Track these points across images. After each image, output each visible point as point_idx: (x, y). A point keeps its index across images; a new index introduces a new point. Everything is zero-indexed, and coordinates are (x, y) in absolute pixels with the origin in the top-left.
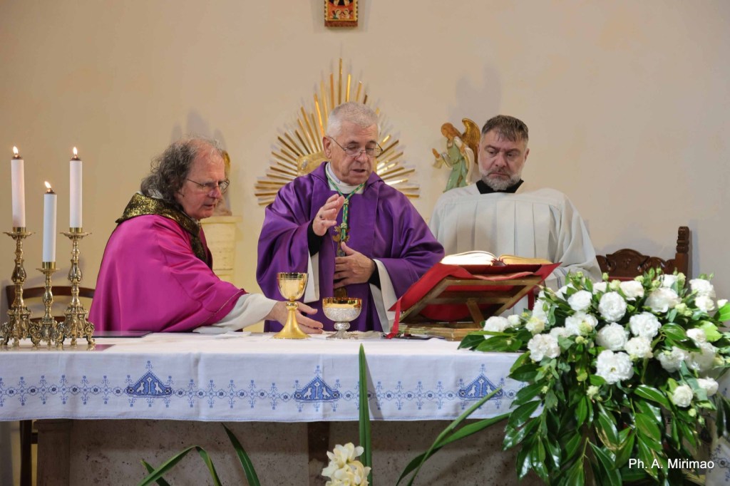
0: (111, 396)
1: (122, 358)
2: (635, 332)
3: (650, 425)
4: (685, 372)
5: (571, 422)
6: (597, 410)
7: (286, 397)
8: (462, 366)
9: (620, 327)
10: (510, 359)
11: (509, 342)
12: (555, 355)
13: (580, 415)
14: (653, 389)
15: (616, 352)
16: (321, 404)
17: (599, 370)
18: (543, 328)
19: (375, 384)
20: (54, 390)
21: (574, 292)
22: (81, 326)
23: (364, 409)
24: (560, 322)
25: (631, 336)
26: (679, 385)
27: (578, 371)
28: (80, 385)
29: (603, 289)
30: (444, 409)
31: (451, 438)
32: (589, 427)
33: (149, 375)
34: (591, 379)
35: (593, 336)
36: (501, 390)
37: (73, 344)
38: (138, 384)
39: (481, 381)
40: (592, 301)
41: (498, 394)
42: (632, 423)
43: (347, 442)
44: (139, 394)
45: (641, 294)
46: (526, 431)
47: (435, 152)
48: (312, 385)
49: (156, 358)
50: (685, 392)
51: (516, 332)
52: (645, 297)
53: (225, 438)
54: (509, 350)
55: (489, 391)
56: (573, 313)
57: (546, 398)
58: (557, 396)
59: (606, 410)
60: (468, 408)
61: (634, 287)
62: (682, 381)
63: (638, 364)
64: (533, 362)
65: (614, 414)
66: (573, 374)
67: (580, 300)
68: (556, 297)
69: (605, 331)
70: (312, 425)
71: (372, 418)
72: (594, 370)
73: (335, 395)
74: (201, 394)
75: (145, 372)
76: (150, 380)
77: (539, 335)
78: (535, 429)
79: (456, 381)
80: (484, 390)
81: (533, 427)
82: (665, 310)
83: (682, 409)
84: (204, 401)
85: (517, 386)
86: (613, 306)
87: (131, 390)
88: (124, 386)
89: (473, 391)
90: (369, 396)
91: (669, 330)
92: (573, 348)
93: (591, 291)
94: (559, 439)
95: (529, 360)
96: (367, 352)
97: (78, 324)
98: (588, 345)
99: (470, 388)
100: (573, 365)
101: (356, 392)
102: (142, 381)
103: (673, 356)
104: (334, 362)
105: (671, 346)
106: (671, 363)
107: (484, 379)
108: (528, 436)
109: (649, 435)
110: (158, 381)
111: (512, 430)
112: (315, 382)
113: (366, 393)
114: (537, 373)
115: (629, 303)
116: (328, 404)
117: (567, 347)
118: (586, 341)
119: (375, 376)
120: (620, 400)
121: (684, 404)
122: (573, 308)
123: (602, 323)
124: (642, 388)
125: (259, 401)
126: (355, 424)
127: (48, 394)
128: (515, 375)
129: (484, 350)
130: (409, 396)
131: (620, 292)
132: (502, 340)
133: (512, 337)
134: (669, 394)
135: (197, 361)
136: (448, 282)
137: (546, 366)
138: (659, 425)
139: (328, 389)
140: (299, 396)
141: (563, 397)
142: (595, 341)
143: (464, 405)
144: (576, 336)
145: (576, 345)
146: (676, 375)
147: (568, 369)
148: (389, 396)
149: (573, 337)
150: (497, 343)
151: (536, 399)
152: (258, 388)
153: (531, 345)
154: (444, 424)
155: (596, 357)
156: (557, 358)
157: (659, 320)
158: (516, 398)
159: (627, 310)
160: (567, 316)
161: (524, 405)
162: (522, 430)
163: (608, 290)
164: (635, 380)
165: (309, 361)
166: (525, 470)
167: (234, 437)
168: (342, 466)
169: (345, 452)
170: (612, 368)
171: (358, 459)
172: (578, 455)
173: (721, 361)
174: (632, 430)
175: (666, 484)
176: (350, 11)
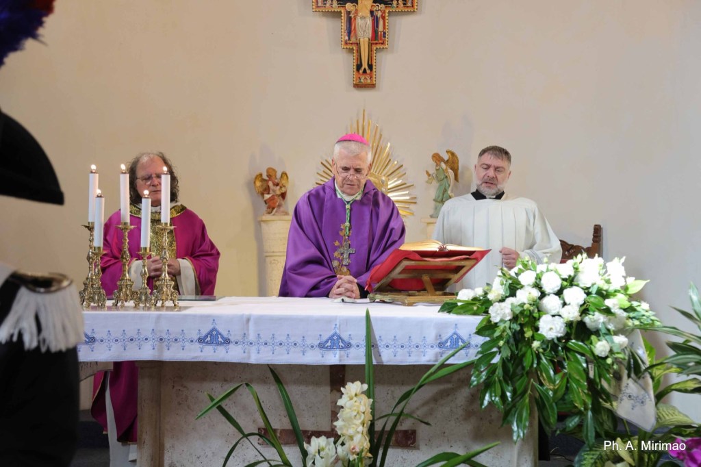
0: (187, 344)
1: (194, 316)
2: (567, 302)
3: (577, 369)
4: (604, 331)
5: (520, 367)
6: (539, 358)
7: (312, 347)
8: (442, 326)
9: (557, 297)
10: (476, 320)
11: (475, 308)
12: (508, 318)
13: (527, 362)
14: (580, 343)
15: (553, 316)
16: (338, 352)
17: (541, 329)
18: (500, 298)
19: (377, 337)
20: (146, 339)
21: (523, 271)
22: (169, 294)
23: (369, 356)
24: (513, 294)
25: (564, 304)
26: (599, 340)
27: (525, 329)
28: (165, 336)
29: (545, 270)
30: (427, 356)
31: (432, 378)
32: (534, 371)
33: (214, 329)
34: (535, 335)
35: (537, 304)
36: (469, 343)
37: (162, 306)
38: (206, 336)
39: (455, 337)
40: (536, 279)
41: (467, 346)
42: (565, 368)
43: (356, 380)
44: (207, 343)
45: (572, 274)
46: (487, 374)
47: (427, 173)
48: (331, 338)
49: (219, 317)
50: (604, 346)
51: (480, 300)
52: (575, 276)
53: (270, 375)
54: (475, 314)
55: (460, 343)
56: (522, 287)
57: (502, 349)
58: (510, 348)
59: (546, 359)
60: (445, 356)
61: (567, 269)
62: (602, 337)
63: (569, 324)
64: (492, 323)
65: (552, 361)
66: (522, 332)
67: (527, 278)
68: (509, 275)
69: (546, 301)
70: (332, 367)
71: (374, 362)
72: (537, 329)
73: (348, 346)
74: (251, 344)
75: (211, 327)
76: (214, 333)
77: (497, 303)
78: (493, 372)
79: (436, 336)
80: (457, 343)
81: (492, 370)
82: (589, 285)
83: (601, 358)
84: (253, 349)
85: (481, 340)
86: (551, 282)
87: (201, 340)
88: (196, 337)
89: (449, 344)
90: (373, 346)
91: (592, 300)
92: (522, 313)
93: (536, 271)
94: (511, 379)
95: (489, 321)
96: (372, 314)
97: (167, 291)
98: (533, 311)
99: (446, 341)
100: (522, 325)
101: (364, 343)
102: (209, 334)
103: (595, 319)
104: (347, 321)
105: (594, 311)
106: (593, 324)
107: (457, 334)
108: (488, 377)
109: (578, 378)
110: (220, 334)
111: (477, 373)
112: (333, 336)
113: (371, 344)
114: (495, 331)
115: (563, 280)
116: (343, 352)
117: (517, 312)
118: (532, 308)
119: (377, 331)
120: (556, 352)
121: (603, 355)
122: (522, 283)
124: (572, 343)
125: (293, 349)
126: (363, 366)
127: (142, 343)
128: (480, 332)
129: (457, 314)
130: (402, 347)
131: (556, 271)
132: (471, 307)
133: (478, 304)
134: (592, 347)
135: (248, 320)
136: (406, 263)
137: (502, 326)
138: (584, 370)
139: (343, 341)
140: (322, 346)
141: (514, 348)
142: (538, 308)
143: (442, 354)
144: (525, 304)
145: (524, 310)
146: (597, 333)
147: (518, 328)
148: (387, 346)
149: (522, 305)
150: (467, 308)
151: (495, 350)
152: (292, 340)
153: (491, 310)
154: (428, 367)
155: (539, 319)
156: (510, 320)
157: (585, 293)
158: (480, 349)
159: (562, 285)
160: (518, 289)
161: (486, 355)
162: (484, 373)
163: (548, 270)
164: (567, 337)
165: (329, 321)
166: (486, 403)
167: (276, 375)
168: (351, 399)
169: (353, 388)
170: (551, 328)
171: (363, 393)
172: (525, 392)
173: (630, 323)
174: (565, 374)
175: (590, 414)
176: (371, 78)
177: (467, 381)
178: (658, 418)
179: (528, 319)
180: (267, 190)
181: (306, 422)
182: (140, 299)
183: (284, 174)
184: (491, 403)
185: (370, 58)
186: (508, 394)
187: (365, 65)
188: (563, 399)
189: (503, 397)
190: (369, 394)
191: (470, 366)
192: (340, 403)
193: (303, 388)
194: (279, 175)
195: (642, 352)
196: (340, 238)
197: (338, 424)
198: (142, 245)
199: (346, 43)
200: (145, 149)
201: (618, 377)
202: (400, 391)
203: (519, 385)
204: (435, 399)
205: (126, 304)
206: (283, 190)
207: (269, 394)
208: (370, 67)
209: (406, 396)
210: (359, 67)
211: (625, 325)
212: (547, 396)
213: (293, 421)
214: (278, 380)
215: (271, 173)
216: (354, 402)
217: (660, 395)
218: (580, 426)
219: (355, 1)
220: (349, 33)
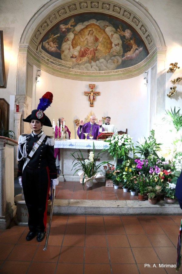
0: (67, 146)
1: (68, 142)
7: (85, 146)
8: (104, 144)
10: (109, 143)
13: (116, 149)
14: (124, 146)
15: (120, 142)
16: (89, 147)
17: (118, 144)
18: (113, 140)
23: (94, 148)
25: (122, 141)
28: (64, 145)
29: (119, 136)
30: (102, 148)
33: (71, 144)
37: (63, 140)
41: (108, 147)
42: (121, 150)
43: (92, 151)
59: (119, 148)
60: (105, 148)
61: (122, 136)
63: (122, 144)
64: (111, 143)
66: (116, 145)
67: (116, 137)
69: (119, 140)
70: (88, 149)
73: (91, 146)
80: (106, 146)
83: (126, 148)
84: (77, 147)
85: (110, 146)
87: (69, 145)
96: (94, 142)
101: (93, 146)
103: (126, 143)
104: (90, 143)
108: (111, 151)
113: (94, 146)
119: (95, 144)
125: (82, 147)
126: (93, 149)
127: (61, 145)
128: (110, 145)
129: (106, 142)
130: (98, 147)
135: (76, 143)
137: (113, 144)
138: (124, 150)
140: (87, 146)
141: (114, 147)
146: (126, 145)
148: (96, 147)
150: (108, 141)
152: (82, 145)
153: (111, 141)
154: (102, 150)
157: (124, 139)
159: (121, 138)
161: (110, 148)
164: (122, 145)
165: (88, 143)
167: (80, 150)
169: (91, 153)
170: (120, 144)
175: (125, 156)
177: (108, 152)
178: (134, 157)
179: (116, 143)
180: (76, 122)
181: (84, 158)
183: (79, 120)
184: (111, 155)
185: (93, 102)
188: (121, 154)
189: (113, 154)
190: (93, 153)
191: (108, 149)
192: (89, 154)
193: (83, 153)
195: (132, 148)
196: (90, 130)
197: (89, 157)
200: (60, 117)
201: (129, 151)
202: (98, 153)
203: (115, 152)
204: (103, 154)
206: (79, 122)
207: (79, 153)
209: (99, 154)
210: (91, 103)
211: (130, 144)
212: (119, 154)
213: (82, 157)
214: (80, 151)
215: (77, 120)
216: (92, 155)
217: (134, 154)
218: (123, 158)
219: (90, 94)
220: (89, 98)
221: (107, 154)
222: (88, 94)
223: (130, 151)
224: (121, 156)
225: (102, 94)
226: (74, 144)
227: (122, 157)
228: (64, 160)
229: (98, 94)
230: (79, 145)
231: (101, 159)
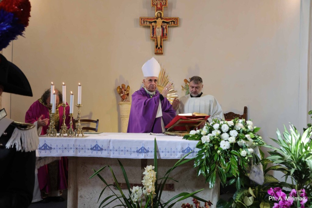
0: (87, 151)
1: (89, 140)
2: (231, 135)
3: (234, 161)
4: (244, 147)
5: (212, 160)
6: (220, 157)
7: (134, 152)
8: (183, 144)
9: (227, 134)
10: (197, 142)
11: (196, 138)
12: (209, 141)
13: (215, 159)
14: (236, 151)
15: (225, 141)
16: (144, 154)
17: (221, 146)
18: (206, 134)
19: (159, 149)
20: (71, 148)
21: (215, 124)
22: (80, 131)
23: (155, 156)
24: (211, 132)
25: (230, 136)
26: (243, 150)
27: (215, 146)
28: (78, 147)
29: (223, 123)
30: (178, 156)
31: (179, 164)
32: (218, 161)
33: (97, 145)
34: (219, 148)
35: (219, 136)
36: (194, 151)
37: (78, 136)
38: (94, 147)
39: (188, 148)
40: (219, 126)
41: (193, 152)
42: (230, 161)
43: (150, 165)
44: (94, 150)
45: (233, 125)
46: (200, 163)
47: (182, 86)
48: (141, 149)
49: (99, 140)
50: (244, 152)
51: (198, 135)
52: (234, 125)
53: (118, 162)
54: (196, 140)
55: (190, 151)
56: (214, 130)
57: (206, 153)
58: (209, 153)
59: (222, 157)
60: (184, 156)
61: (231, 123)
62: (244, 149)
63: (231, 144)
65: (225, 158)
66: (214, 147)
67: (216, 126)
68: (210, 125)
70: (142, 159)
71: (158, 158)
72: (219, 146)
73: (148, 151)
74: (111, 150)
75: (96, 144)
76: (97, 146)
77: (204, 136)
78: (202, 162)
79: (181, 148)
80: (189, 151)
82: (239, 129)
83: (243, 157)
84: (112, 153)
85: (198, 150)
86: (225, 128)
87: (92, 149)
88: (90, 148)
89: (186, 151)
90: (157, 152)
91: (240, 135)
92: (214, 139)
93: (219, 124)
94: (209, 165)
95: (201, 143)
96: (157, 140)
97: (79, 130)
98: (218, 139)
99: (185, 150)
100: (214, 144)
101: (153, 150)
102: (95, 146)
103: (241, 142)
104: (147, 142)
105: (241, 139)
106: (241, 144)
107: (189, 148)
108: (200, 164)
109: (234, 164)
110: (99, 147)
111: (196, 162)
112: (142, 148)
113: (156, 151)
114: (203, 146)
115: (230, 127)
116: (146, 154)
117: (212, 139)
118: (217, 138)
119: (159, 146)
120: (226, 154)
121: (244, 156)
122: (214, 128)
123: (222, 133)
124: (233, 151)
125: (126, 153)
126: (153, 159)
127: (70, 150)
128: (198, 147)
129: (190, 140)
130: (168, 152)
131: (227, 124)
132: (194, 137)
133: (197, 136)
134: (240, 153)
135: (110, 141)
136: (181, 120)
137: (206, 145)
138: (237, 161)
139: (146, 150)
140: (138, 152)
141: (210, 153)
142: (220, 138)
143: (183, 155)
144: (215, 136)
145: (215, 139)
146: (242, 147)
147: (212, 145)
148: (163, 152)
149: (214, 137)
150: (193, 138)
151: (203, 153)
152: (126, 149)
153: (202, 138)
154: (178, 160)
155: (220, 142)
156: (209, 142)
157: (238, 132)
158: (198, 153)
159: (229, 129)
160: (213, 130)
161: (200, 156)
162: (199, 162)
163: (224, 123)
164: (231, 149)
165: (140, 142)
166: (199, 174)
167: (120, 162)
168: (148, 172)
169: (149, 168)
170: (224, 145)
171: (153, 170)
172: (214, 169)
173: (254, 144)
174: (229, 163)
175: (239, 178)
176: (161, 50)
177: (193, 166)
178: (265, 180)
179: (216, 142)
180: (122, 92)
181: (131, 181)
182: (69, 133)
183: (128, 86)
184: (201, 174)
185: (161, 43)
186: (208, 171)
187: (159, 46)
188: (228, 172)
189: (206, 172)
190: (155, 170)
191: (194, 160)
192: (144, 173)
194: (126, 87)
195: (260, 156)
197: (143, 181)
198: (70, 113)
199: (152, 38)
201: (250, 164)
202: (167, 169)
203: (212, 167)
204: (181, 172)
205: (64, 135)
206: (128, 92)
207: (117, 170)
208: (161, 46)
209: (169, 171)
210: (157, 46)
211: (252, 145)
212: (223, 171)
213: (126, 180)
214: (121, 165)
215: (123, 86)
216: (149, 173)
217: (266, 171)
218: (235, 183)
219: (155, 22)
220: (153, 34)
221: (191, 171)
222: (151, 23)
223: (253, 166)
224: (229, 179)
225: (183, 23)
226: (105, 146)
227: (232, 181)
228: (79, 188)
229: (175, 22)
230: (116, 148)
231: (176, 184)
